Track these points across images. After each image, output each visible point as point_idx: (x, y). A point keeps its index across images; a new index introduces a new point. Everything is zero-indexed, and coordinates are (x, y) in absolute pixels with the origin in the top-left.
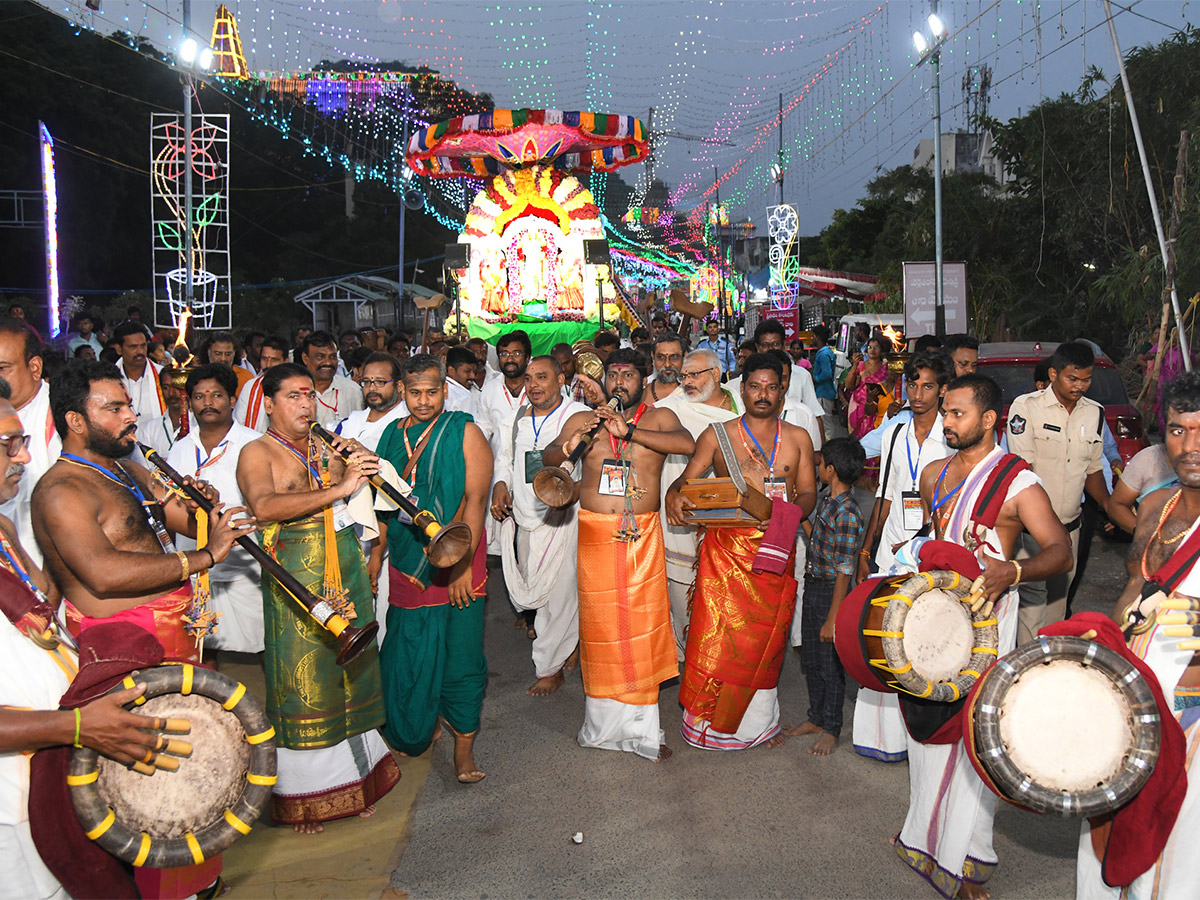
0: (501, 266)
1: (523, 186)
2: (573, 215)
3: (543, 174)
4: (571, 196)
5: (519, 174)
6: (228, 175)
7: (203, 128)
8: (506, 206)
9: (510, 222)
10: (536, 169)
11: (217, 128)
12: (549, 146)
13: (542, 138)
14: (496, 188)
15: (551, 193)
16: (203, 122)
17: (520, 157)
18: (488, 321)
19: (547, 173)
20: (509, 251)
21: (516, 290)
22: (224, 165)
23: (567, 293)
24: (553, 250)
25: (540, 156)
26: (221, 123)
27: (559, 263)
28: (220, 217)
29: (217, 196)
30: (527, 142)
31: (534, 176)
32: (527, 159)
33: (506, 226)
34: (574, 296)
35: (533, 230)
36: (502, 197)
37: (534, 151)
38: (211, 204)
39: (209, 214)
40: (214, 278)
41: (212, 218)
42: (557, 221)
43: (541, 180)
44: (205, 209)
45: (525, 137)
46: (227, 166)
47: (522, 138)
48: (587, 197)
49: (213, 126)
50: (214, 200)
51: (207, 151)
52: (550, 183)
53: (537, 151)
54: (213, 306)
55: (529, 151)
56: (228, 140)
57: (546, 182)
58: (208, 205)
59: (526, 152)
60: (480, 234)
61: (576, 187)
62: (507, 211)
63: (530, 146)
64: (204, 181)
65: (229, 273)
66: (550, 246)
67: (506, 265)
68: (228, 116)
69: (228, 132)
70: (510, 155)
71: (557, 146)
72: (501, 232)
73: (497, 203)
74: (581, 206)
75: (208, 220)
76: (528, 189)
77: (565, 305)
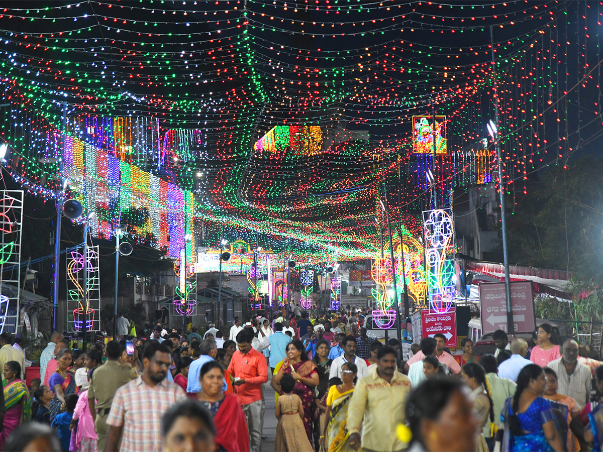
6: (21, 230)
7: (4, 199)
11: (14, 199)
16: (4, 195)
22: (18, 224)
26: (18, 196)
28: (13, 258)
29: (12, 244)
38: (7, 249)
39: (6, 256)
40: (6, 299)
41: (8, 259)
44: (3, 253)
46: (21, 224)
49: (11, 198)
50: (10, 246)
51: (6, 214)
54: (5, 319)
56: (22, 207)
58: (5, 250)
64: (3, 234)
65: (18, 296)
68: (23, 192)
69: (22, 202)
75: (4, 260)
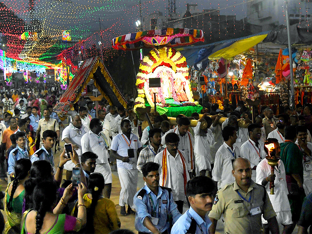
1: (162, 55)
2: (178, 66)
5: (160, 50)
8: (155, 62)
9: (156, 68)
10: (166, 48)
14: (153, 55)
15: (171, 58)
17: (159, 43)
19: (170, 50)
21: (162, 94)
23: (181, 95)
25: (166, 43)
27: (175, 84)
32: (163, 44)
33: (154, 69)
34: (184, 96)
35: (165, 71)
36: (155, 59)
42: (171, 67)
48: (184, 60)
52: (172, 53)
57: (170, 54)
61: (180, 56)
62: (155, 64)
63: (165, 40)
66: (171, 77)
70: (156, 43)
72: (152, 71)
73: (152, 61)
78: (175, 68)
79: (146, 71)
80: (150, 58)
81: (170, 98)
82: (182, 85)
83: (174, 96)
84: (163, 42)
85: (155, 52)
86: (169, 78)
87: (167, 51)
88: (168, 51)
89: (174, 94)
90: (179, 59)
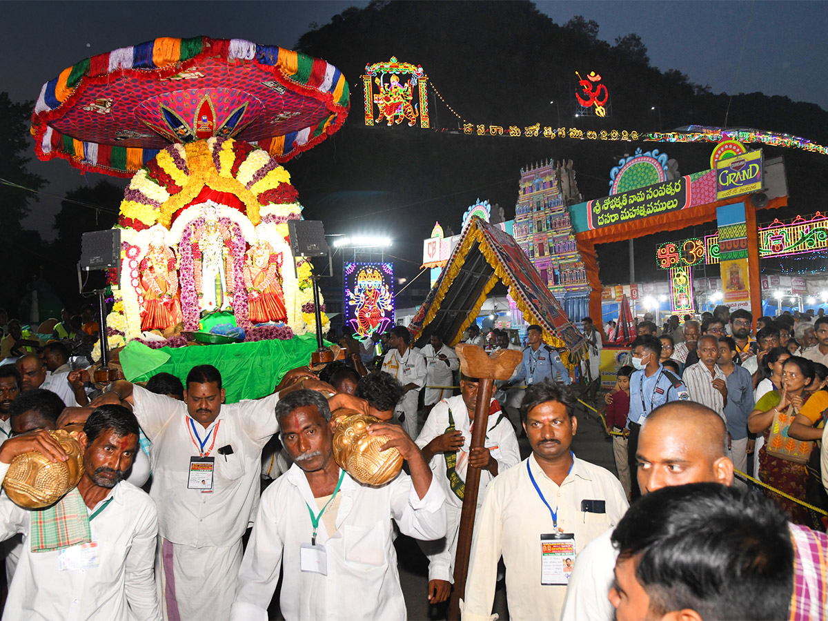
0: (170, 268)
1: (197, 162)
2: (264, 198)
3: (223, 145)
4: (260, 174)
5: (190, 146)
8: (173, 189)
9: (180, 210)
10: (213, 140)
12: (229, 111)
13: (221, 99)
14: (161, 164)
15: (234, 171)
17: (192, 126)
18: (152, 345)
19: (228, 145)
20: (181, 248)
21: (191, 299)
23: (262, 299)
24: (240, 245)
25: (218, 125)
27: (249, 262)
30: (202, 102)
31: (211, 149)
32: (202, 129)
33: (175, 216)
34: (272, 304)
36: (169, 176)
37: (211, 118)
42: (242, 208)
43: (221, 153)
45: (199, 94)
47: (193, 96)
48: (281, 176)
52: (233, 156)
53: (214, 117)
55: (204, 118)
57: (227, 156)
59: (199, 119)
60: (139, 226)
61: (267, 162)
62: (176, 196)
63: (206, 110)
66: (235, 239)
67: (177, 266)
70: (176, 123)
71: (240, 112)
72: (168, 223)
73: (161, 184)
74: (275, 185)
76: (204, 164)
77: (261, 316)
78: (255, 208)
79: (136, 219)
80: (151, 176)
81: (222, 313)
82: (273, 266)
83: (238, 303)
84: (204, 121)
85: (171, 154)
86: (227, 243)
87: (215, 148)
88: (218, 147)
89: (237, 296)
90: (258, 175)
